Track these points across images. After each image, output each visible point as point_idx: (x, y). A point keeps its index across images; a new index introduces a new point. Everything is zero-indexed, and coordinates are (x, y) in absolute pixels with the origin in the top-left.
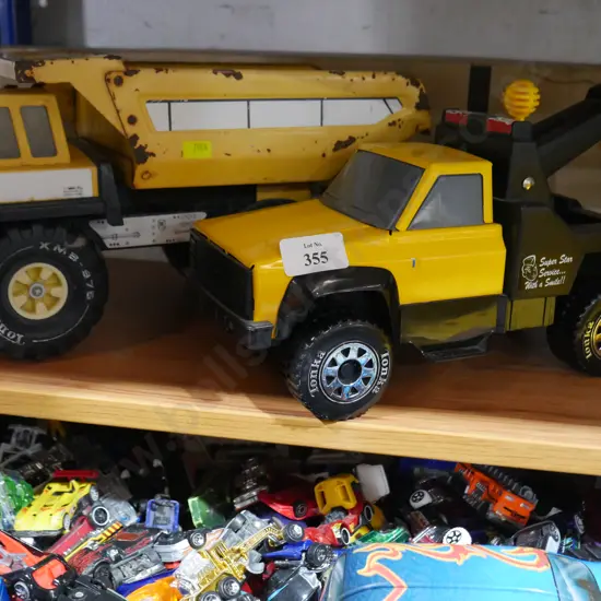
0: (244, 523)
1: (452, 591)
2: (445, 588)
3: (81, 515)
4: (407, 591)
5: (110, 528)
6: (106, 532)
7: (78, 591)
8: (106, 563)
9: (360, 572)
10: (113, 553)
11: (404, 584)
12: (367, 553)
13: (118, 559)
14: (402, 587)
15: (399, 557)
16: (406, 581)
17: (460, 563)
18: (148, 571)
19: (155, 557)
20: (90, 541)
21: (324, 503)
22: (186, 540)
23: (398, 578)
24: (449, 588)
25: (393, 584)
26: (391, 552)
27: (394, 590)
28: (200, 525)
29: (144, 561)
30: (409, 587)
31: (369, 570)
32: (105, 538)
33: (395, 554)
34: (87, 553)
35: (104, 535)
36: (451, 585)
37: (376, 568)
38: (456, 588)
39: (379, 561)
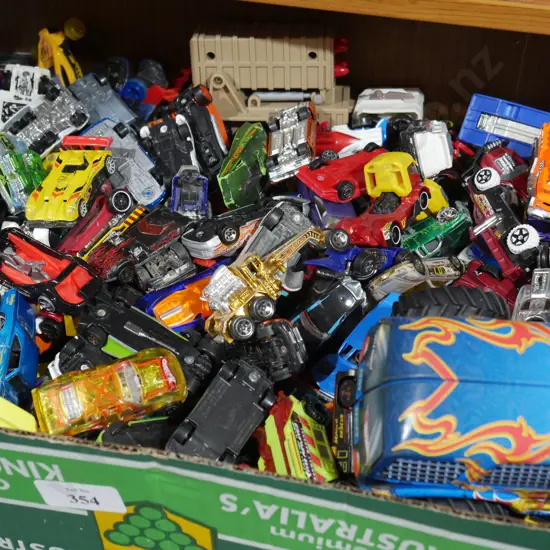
0: (280, 219)
1: (509, 388)
2: (500, 383)
3: (100, 192)
4: (457, 387)
5: (132, 215)
6: (128, 220)
7: (100, 308)
8: (131, 265)
9: (406, 356)
10: (137, 252)
11: (455, 377)
12: (415, 333)
13: (143, 257)
14: (452, 380)
15: (452, 340)
16: (457, 373)
17: (521, 350)
18: (177, 271)
19: (183, 252)
20: (111, 233)
21: (374, 183)
22: (217, 237)
23: (448, 370)
24: (505, 384)
25: (442, 376)
26: (442, 333)
27: (444, 384)
28: (232, 206)
29: (172, 257)
30: (461, 381)
31: (416, 356)
32: (127, 226)
33: (447, 337)
34: (108, 249)
35: (127, 223)
36: (509, 381)
37: (424, 354)
38: (513, 384)
39: (429, 345)
